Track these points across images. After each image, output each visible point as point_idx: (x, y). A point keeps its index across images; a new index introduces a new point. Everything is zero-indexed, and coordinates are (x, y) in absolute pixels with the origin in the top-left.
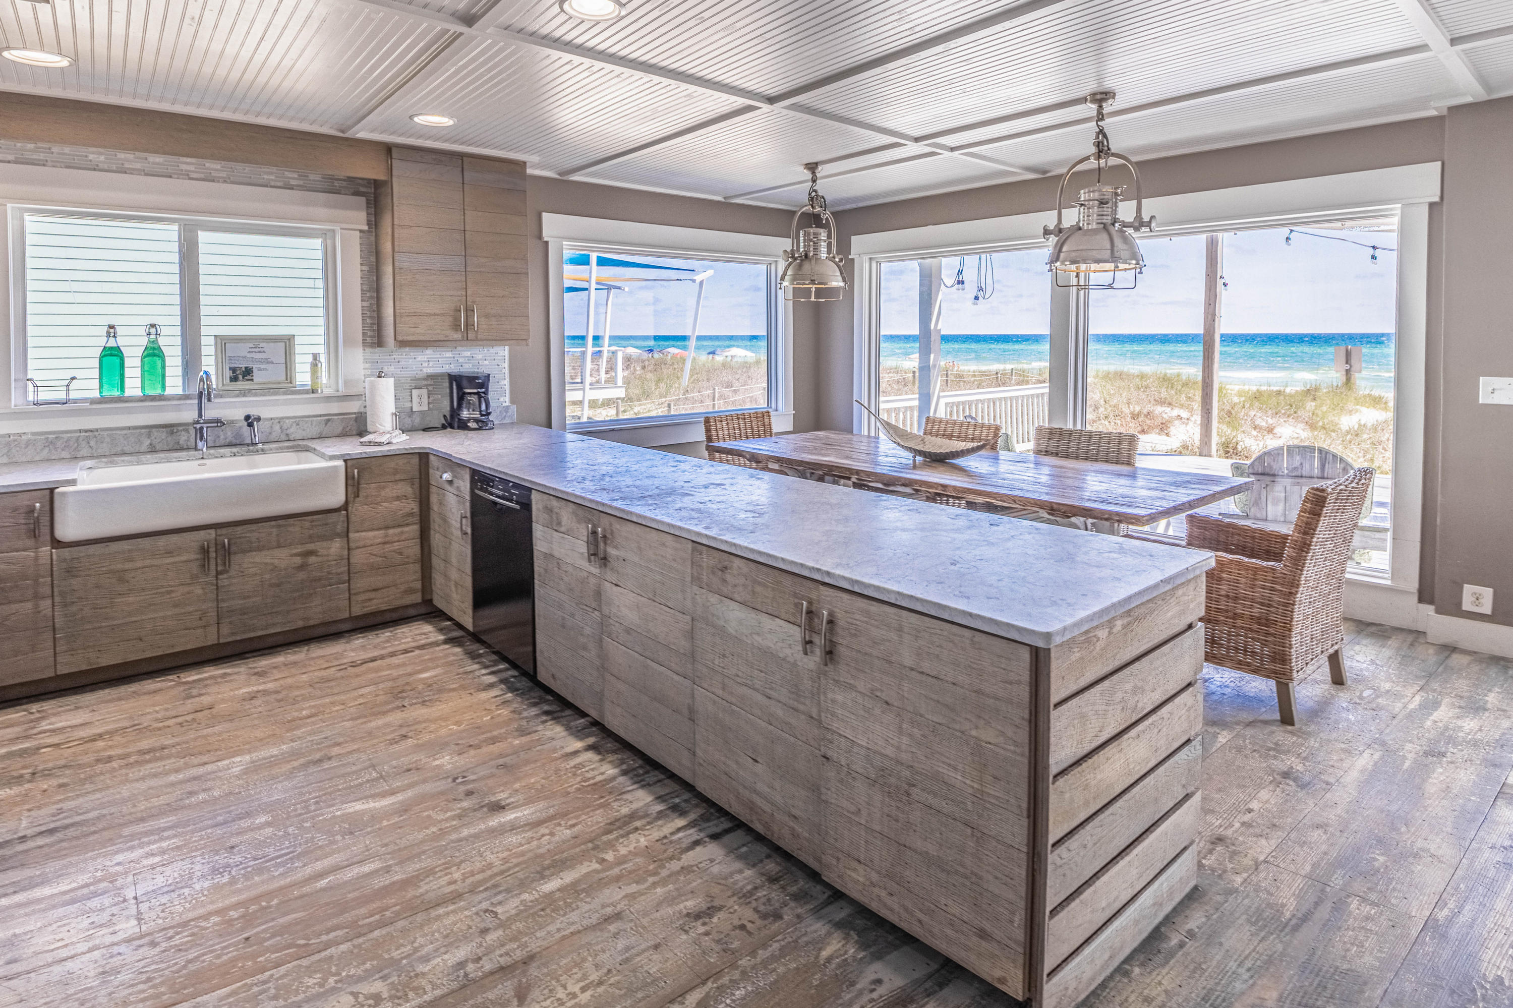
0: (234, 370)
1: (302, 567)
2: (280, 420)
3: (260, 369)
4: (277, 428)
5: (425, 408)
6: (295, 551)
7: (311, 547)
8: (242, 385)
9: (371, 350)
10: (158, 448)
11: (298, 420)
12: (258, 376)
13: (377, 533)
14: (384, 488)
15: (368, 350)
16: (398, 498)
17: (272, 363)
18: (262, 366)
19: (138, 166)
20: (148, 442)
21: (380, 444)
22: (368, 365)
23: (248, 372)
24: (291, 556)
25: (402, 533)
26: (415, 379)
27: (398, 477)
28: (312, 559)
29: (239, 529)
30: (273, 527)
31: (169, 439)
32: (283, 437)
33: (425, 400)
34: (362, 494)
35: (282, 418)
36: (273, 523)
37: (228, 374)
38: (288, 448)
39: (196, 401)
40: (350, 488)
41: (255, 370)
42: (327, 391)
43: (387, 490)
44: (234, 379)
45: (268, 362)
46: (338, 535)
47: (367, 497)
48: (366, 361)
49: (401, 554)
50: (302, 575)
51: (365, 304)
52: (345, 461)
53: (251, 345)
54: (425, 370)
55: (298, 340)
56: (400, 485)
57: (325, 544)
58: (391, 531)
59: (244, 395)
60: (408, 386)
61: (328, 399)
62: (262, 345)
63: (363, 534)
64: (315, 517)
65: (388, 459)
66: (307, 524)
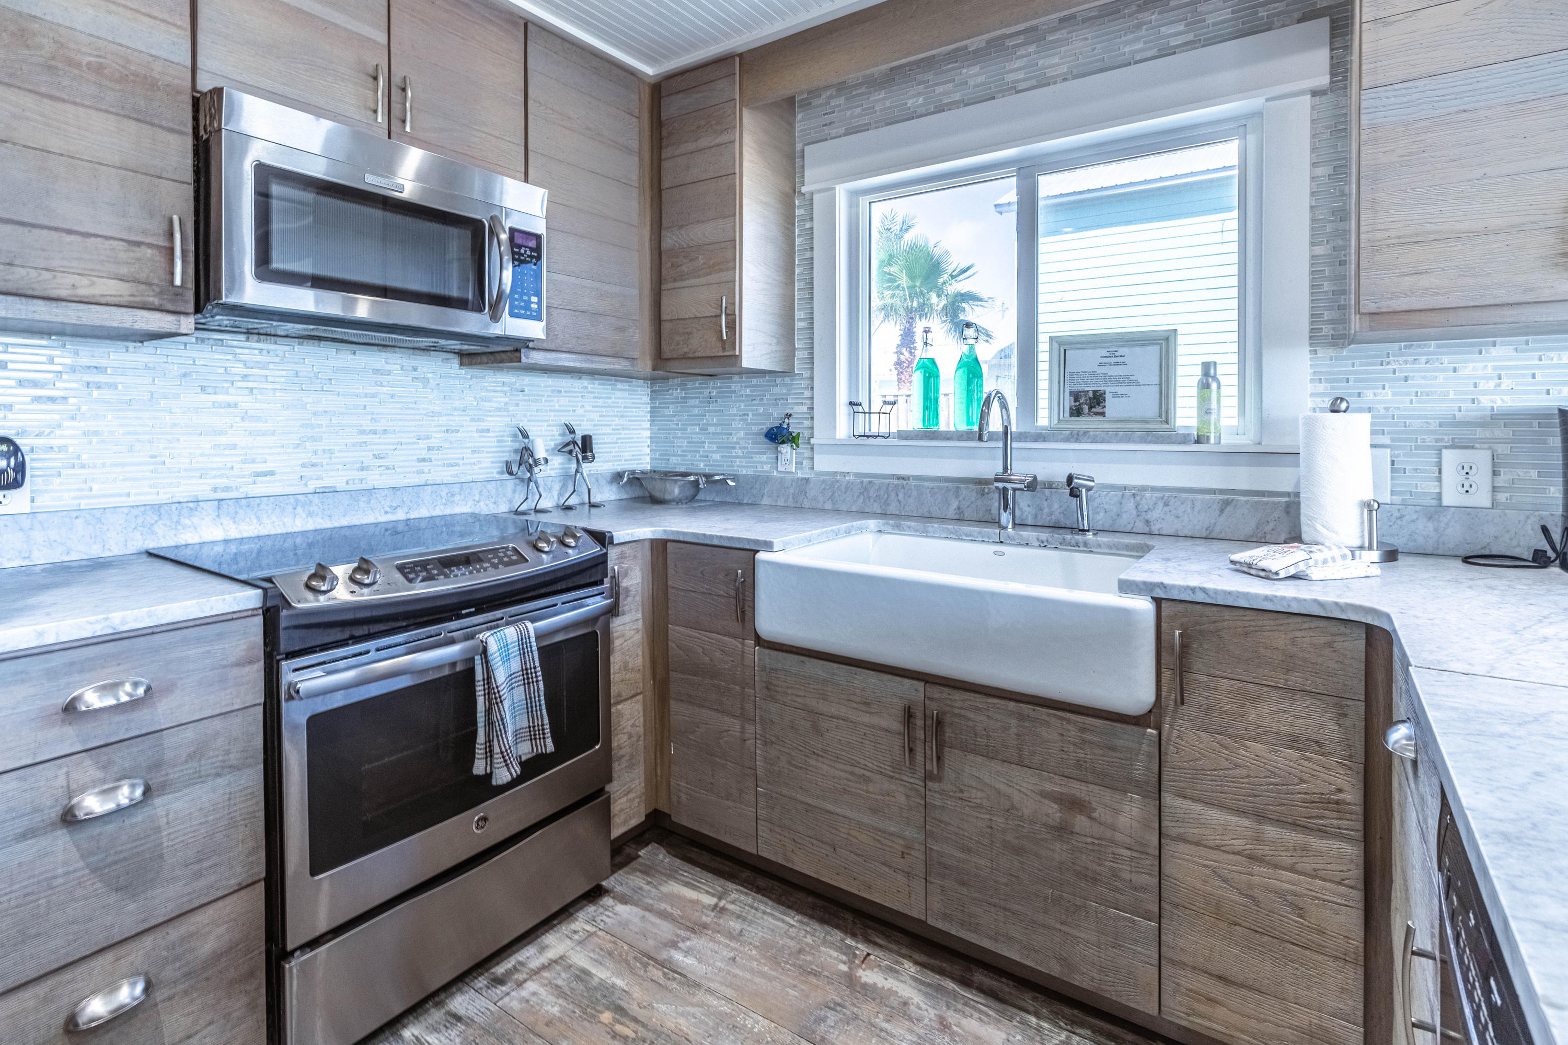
0: (1076, 396)
1: (1062, 831)
2: (1137, 492)
3: (1116, 395)
4: (1130, 505)
5: (1482, 498)
6: (1049, 787)
7: (1078, 789)
8: (1086, 422)
9: (1331, 352)
10: (967, 515)
11: (1168, 495)
12: (1112, 406)
13: (1233, 819)
14: (1255, 699)
15: (1322, 352)
16: (1294, 742)
17: (1137, 383)
18: (1120, 390)
19: (957, 97)
20: (955, 505)
21: (1267, 575)
22: (1321, 388)
23: (1097, 400)
24: (1044, 794)
25: (1305, 848)
26: (1455, 424)
27: (1295, 679)
28: (1080, 822)
29: (958, 696)
30: (1011, 713)
31: (979, 503)
32: (1140, 526)
33: (1482, 478)
34: (1196, 697)
35: (1143, 489)
36: (1012, 705)
37: (1068, 402)
38: (1127, 547)
39: (1001, 444)
40: (1166, 675)
41: (1108, 397)
42: (1228, 441)
43: (1265, 709)
44: (1076, 412)
45: (1130, 381)
46: (1138, 786)
47: (1208, 710)
48: (1317, 378)
49: (1300, 912)
50: (1058, 851)
51: (1319, 250)
52: (1158, 601)
53: (1104, 352)
54: (1486, 401)
55: (1180, 340)
56: (1303, 704)
57: (1107, 795)
58: (1271, 831)
59: (1077, 440)
60: (1430, 440)
61: (1231, 456)
62: (1122, 351)
63: (1198, 808)
64: (1090, 721)
65: (1266, 621)
66: (1073, 732)
